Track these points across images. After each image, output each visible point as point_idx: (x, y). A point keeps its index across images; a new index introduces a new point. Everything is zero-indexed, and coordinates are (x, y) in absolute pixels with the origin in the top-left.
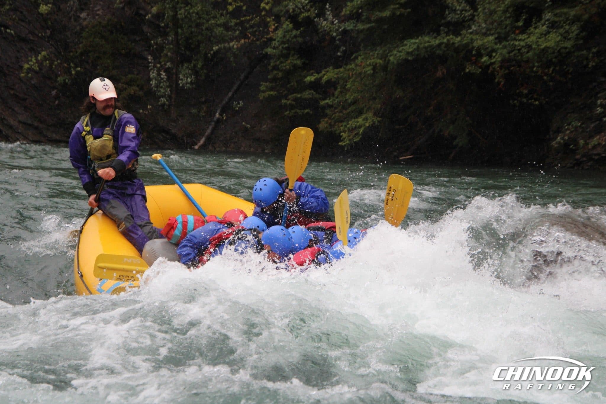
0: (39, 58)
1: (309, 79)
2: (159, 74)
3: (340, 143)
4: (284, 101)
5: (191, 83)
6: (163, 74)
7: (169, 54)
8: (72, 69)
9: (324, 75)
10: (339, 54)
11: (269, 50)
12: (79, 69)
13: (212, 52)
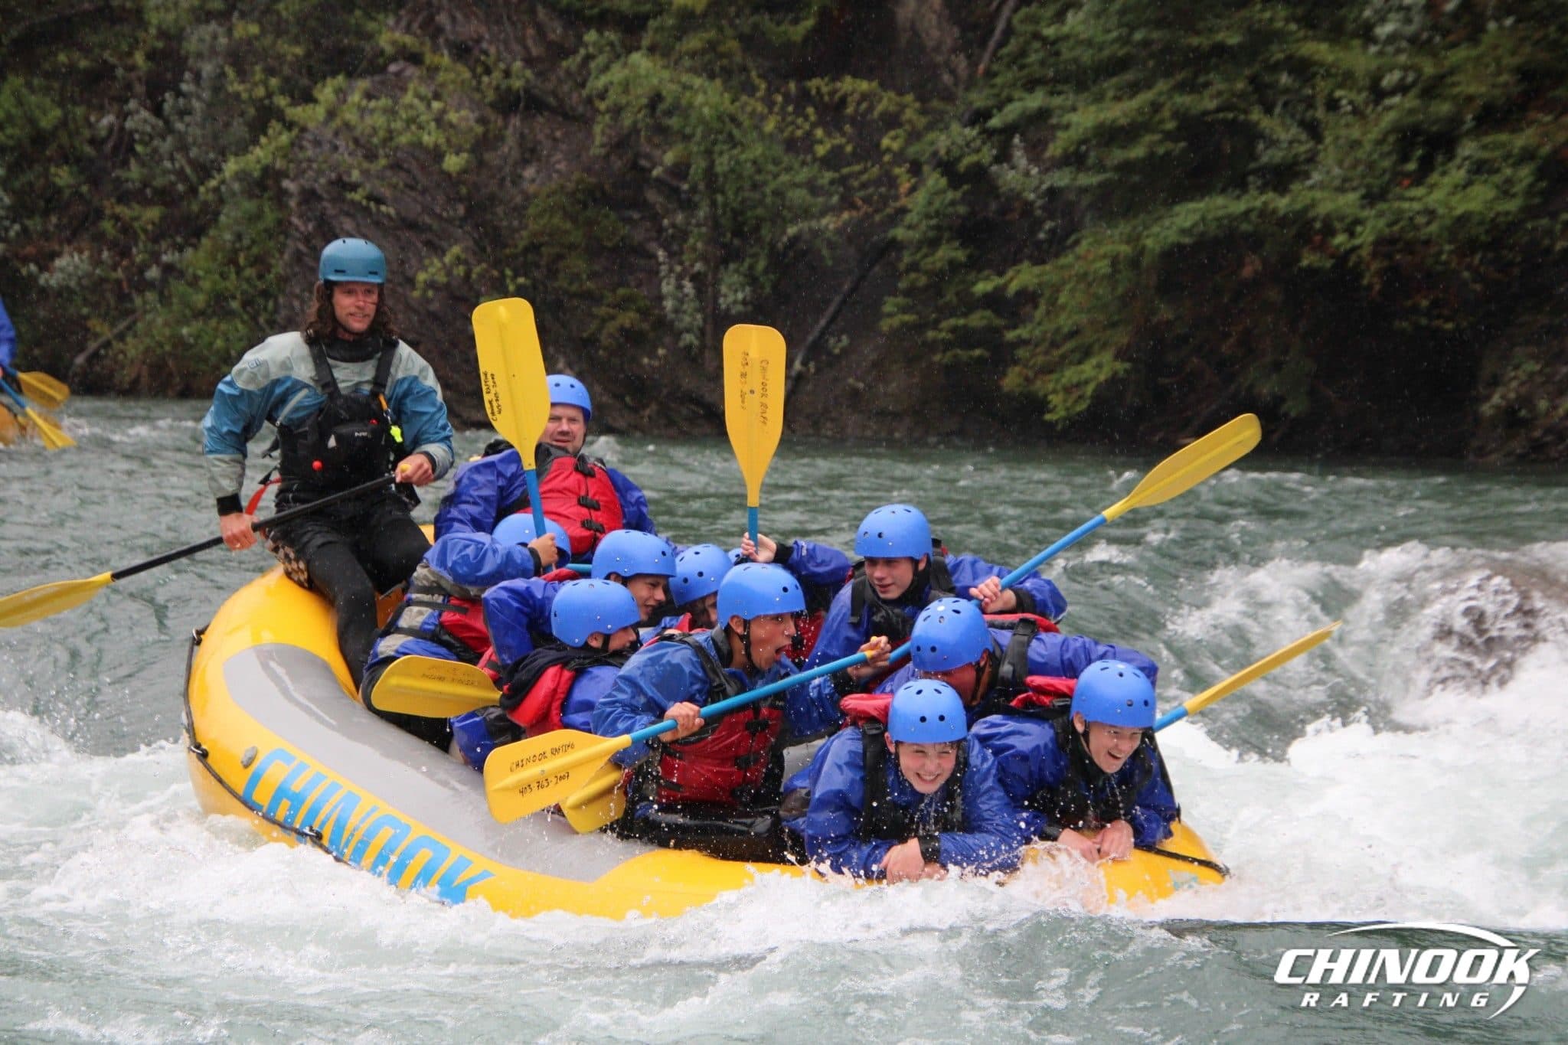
0: (447, 259)
1: (982, 287)
2: (680, 287)
3: (1048, 417)
4: (931, 334)
5: (744, 302)
6: (688, 287)
7: (700, 245)
8: (508, 281)
9: (1012, 279)
10: (1042, 236)
11: (900, 233)
12: (521, 280)
13: (785, 239)
